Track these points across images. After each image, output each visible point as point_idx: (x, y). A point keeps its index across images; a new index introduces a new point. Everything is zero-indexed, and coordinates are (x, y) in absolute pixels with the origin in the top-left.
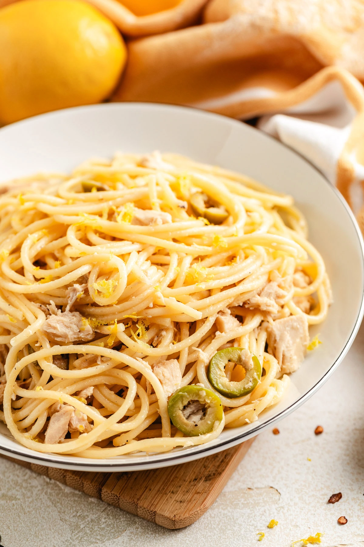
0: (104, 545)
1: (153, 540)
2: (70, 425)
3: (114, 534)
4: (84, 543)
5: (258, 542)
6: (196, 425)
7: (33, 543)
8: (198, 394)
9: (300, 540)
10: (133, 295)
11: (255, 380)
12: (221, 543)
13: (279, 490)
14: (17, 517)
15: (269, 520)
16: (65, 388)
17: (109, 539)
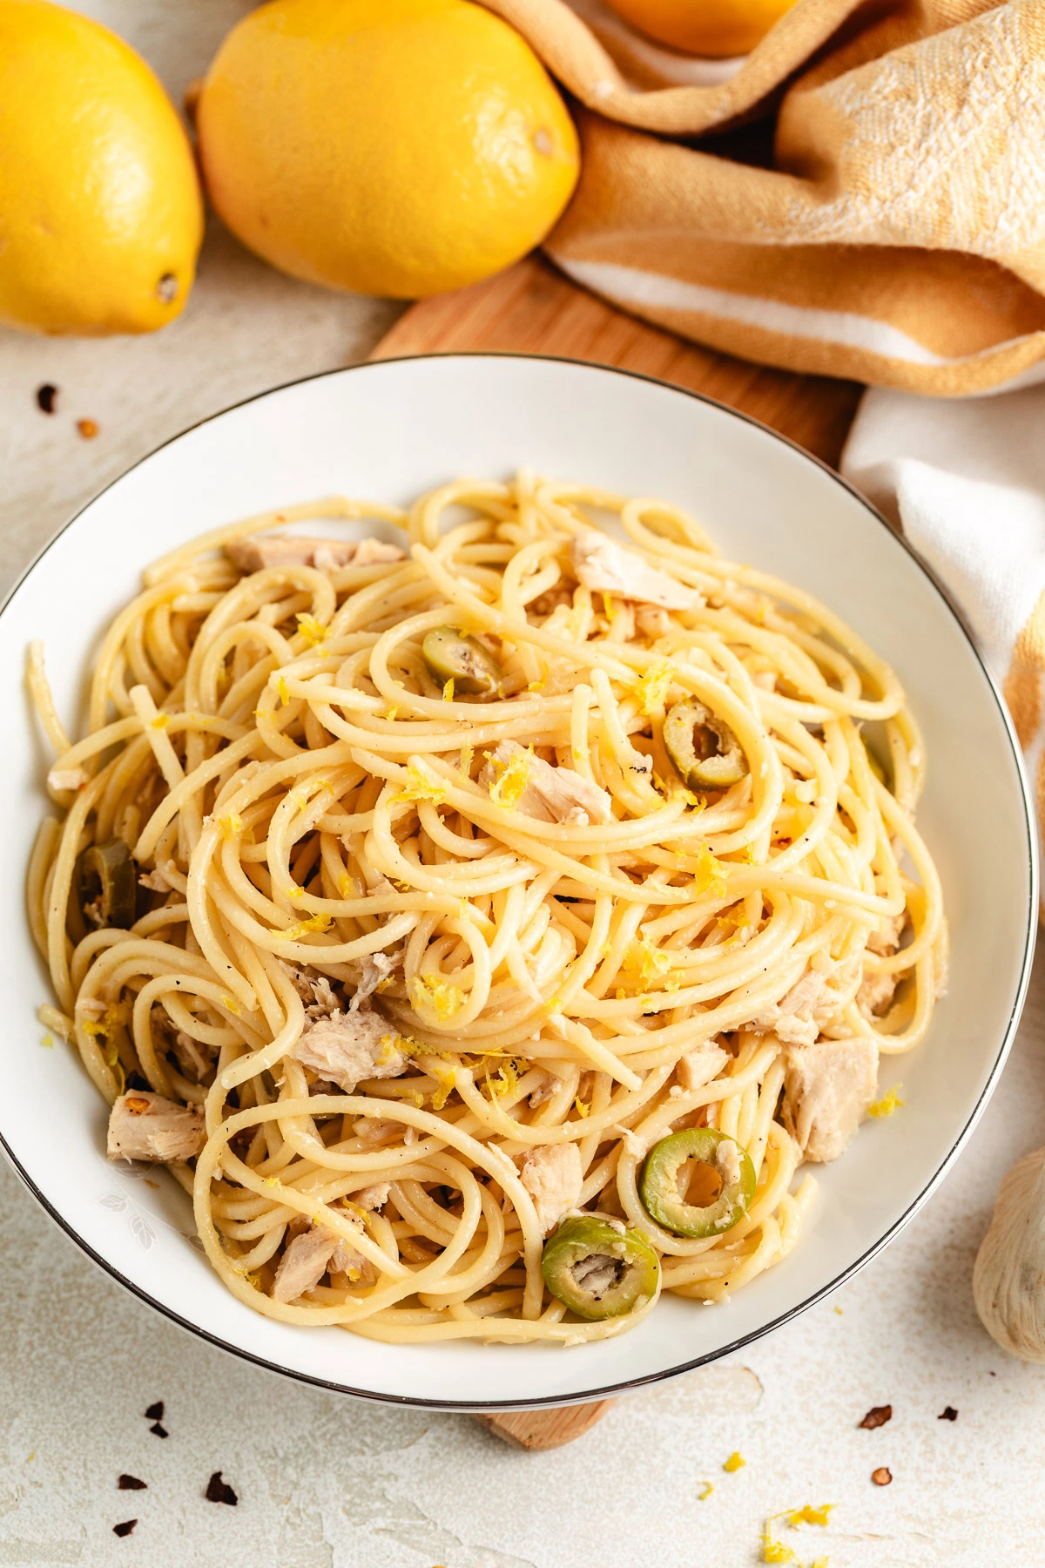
0: (378, 1460)
1: (480, 1463)
2: (331, 1262)
3: (401, 1437)
4: (338, 1449)
5: (699, 1502)
6: (597, 1299)
7: (230, 1432)
8: (610, 1247)
9: (785, 1510)
10: (500, 1007)
11: (739, 1211)
12: (620, 1493)
13: (762, 1380)
14: (203, 1363)
15: (729, 1451)
16: (329, 1183)
17: (388, 1449)
